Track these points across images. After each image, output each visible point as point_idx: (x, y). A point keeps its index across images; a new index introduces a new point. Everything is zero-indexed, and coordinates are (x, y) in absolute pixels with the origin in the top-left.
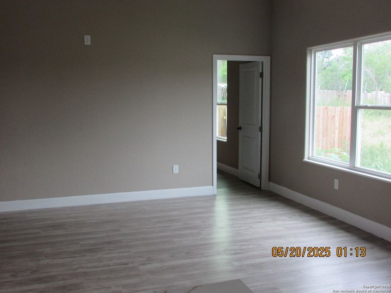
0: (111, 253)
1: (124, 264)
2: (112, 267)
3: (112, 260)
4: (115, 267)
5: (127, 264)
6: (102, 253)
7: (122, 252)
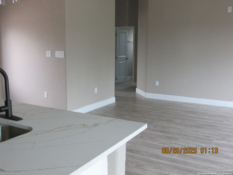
0: (207, 130)
1: (207, 137)
2: (200, 136)
3: (203, 133)
4: (202, 137)
5: (209, 137)
6: (202, 129)
7: (212, 132)
